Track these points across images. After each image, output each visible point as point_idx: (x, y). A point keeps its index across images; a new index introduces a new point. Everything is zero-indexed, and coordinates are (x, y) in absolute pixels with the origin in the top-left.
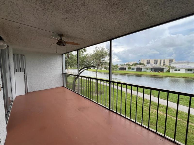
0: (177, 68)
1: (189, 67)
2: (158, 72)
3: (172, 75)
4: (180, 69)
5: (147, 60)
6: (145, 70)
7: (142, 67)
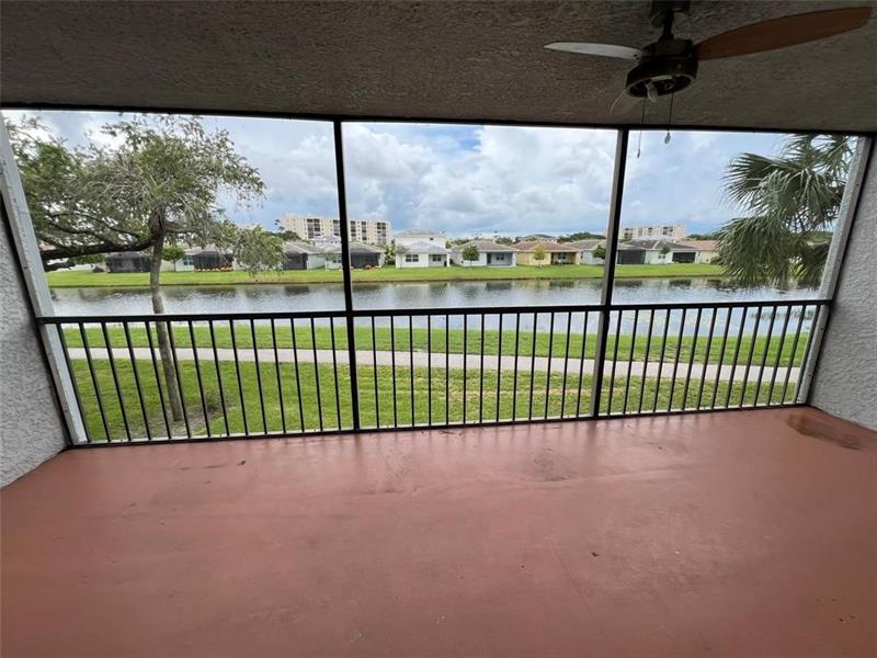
0: (412, 252)
1: (434, 247)
2: (363, 267)
3: (403, 277)
4: (417, 256)
5: (309, 220)
6: (321, 261)
7: (305, 251)
